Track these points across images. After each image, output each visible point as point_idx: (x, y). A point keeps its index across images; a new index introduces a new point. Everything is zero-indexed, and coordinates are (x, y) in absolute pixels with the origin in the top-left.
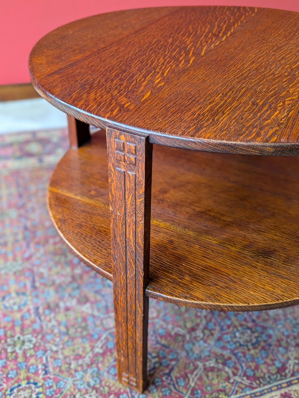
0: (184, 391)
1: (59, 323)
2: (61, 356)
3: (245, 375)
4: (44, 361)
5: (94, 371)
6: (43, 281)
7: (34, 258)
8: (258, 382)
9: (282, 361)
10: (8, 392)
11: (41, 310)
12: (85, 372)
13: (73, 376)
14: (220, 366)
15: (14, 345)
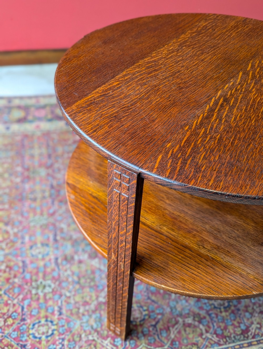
0: (166, 341)
1: (73, 273)
2: (72, 301)
3: (215, 333)
4: (60, 304)
5: (97, 317)
6: (63, 235)
7: (57, 214)
8: (225, 340)
9: (247, 324)
10: (31, 327)
11: (59, 261)
12: (90, 316)
13: (81, 319)
14: (197, 323)
15: (37, 288)
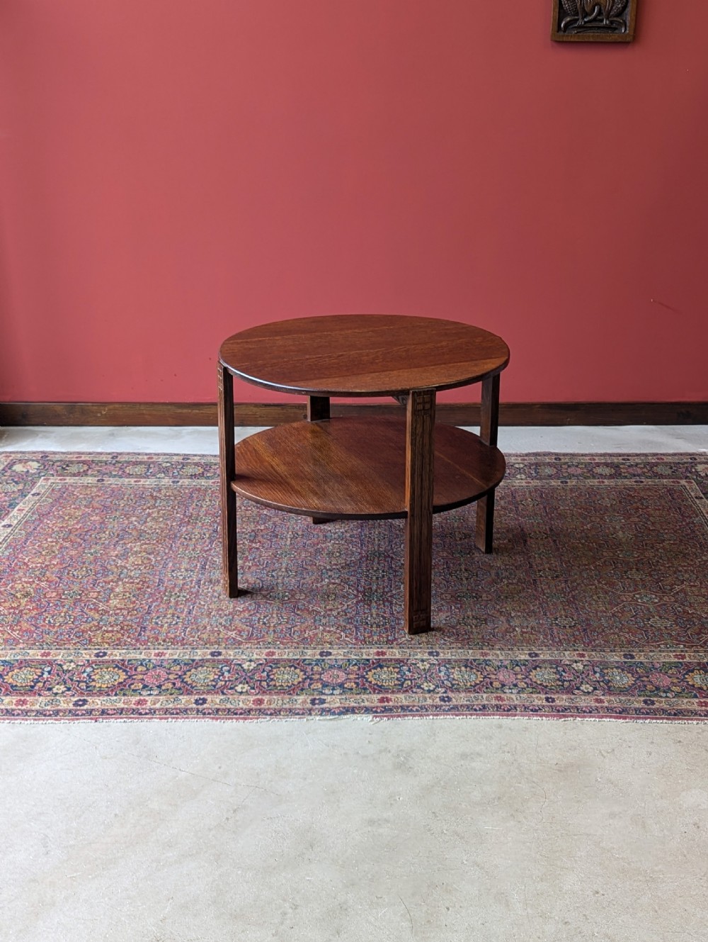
3: (356, 638)
4: (191, 608)
5: (229, 618)
8: (364, 643)
10: (155, 618)
12: (222, 617)
13: (210, 618)
14: (339, 631)
15: (170, 596)
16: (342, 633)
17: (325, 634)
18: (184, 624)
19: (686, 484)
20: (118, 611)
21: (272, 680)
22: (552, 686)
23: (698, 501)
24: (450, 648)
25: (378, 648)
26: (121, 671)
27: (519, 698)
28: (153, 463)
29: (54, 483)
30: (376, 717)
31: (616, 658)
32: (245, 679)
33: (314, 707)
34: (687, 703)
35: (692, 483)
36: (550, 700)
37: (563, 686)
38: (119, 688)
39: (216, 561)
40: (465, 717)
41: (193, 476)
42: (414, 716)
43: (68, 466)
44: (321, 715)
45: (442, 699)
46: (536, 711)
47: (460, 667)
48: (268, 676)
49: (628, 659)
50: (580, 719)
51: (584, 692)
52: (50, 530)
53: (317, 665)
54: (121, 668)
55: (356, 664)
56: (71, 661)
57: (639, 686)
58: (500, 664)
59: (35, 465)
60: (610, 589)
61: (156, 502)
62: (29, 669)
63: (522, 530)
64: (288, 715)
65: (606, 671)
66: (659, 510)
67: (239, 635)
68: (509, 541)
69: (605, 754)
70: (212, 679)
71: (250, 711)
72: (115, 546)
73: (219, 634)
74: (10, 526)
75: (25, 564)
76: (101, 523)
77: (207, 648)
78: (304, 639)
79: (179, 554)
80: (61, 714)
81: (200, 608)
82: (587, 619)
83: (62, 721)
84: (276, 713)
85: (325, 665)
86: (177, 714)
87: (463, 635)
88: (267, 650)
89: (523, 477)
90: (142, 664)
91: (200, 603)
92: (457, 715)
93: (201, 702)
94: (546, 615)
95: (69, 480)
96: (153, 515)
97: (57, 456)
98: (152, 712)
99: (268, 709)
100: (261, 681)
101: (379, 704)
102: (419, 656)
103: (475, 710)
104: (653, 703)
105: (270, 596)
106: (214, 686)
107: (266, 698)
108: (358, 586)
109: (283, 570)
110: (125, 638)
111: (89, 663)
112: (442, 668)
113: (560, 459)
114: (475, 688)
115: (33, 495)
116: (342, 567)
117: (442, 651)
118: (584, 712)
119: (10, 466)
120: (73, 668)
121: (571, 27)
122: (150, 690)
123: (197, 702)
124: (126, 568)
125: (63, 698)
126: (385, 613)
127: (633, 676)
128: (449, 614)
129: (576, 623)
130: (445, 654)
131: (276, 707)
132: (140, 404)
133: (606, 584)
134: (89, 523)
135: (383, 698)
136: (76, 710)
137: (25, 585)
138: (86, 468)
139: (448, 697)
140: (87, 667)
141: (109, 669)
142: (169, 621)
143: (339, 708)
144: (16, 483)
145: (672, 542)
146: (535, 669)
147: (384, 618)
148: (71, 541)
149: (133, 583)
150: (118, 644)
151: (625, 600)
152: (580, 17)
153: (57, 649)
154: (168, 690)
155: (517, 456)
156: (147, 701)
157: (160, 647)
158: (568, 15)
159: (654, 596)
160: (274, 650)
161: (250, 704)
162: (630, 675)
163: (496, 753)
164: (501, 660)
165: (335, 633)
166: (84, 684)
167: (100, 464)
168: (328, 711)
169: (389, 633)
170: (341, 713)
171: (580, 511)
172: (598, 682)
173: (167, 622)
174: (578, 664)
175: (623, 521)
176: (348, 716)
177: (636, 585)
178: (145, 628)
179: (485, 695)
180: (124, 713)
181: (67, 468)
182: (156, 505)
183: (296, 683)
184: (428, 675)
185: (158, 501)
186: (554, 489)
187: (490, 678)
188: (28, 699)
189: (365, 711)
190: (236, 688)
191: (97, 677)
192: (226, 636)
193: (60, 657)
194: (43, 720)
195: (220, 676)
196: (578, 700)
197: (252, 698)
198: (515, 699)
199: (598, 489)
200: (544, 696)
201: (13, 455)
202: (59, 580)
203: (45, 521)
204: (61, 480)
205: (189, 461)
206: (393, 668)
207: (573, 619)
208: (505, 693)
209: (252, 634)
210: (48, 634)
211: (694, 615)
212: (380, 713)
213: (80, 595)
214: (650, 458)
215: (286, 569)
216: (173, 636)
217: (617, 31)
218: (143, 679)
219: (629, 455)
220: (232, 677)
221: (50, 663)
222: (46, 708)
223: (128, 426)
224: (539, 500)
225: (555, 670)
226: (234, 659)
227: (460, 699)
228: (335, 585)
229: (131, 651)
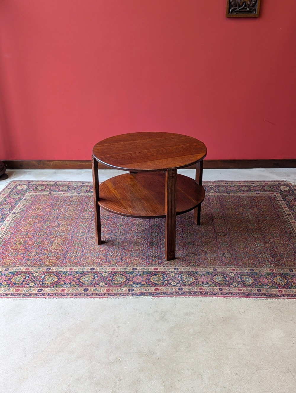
16: (141, 260)
17: (135, 260)
18: (80, 256)
19: (276, 194)
20: (55, 251)
21: (114, 280)
22: (222, 283)
23: (280, 202)
24: (183, 267)
25: (155, 267)
26: (56, 276)
27: (209, 289)
28: (71, 185)
29: (32, 194)
30: (153, 297)
31: (247, 271)
32: (103, 280)
33: (130, 293)
34: (274, 291)
35: (278, 194)
36: (221, 289)
37: (226, 283)
38: (55, 284)
39: (93, 229)
40: (188, 297)
41: (86, 191)
42: (168, 296)
43: (38, 187)
44: (132, 296)
45: (179, 289)
46: (215, 294)
47: (186, 275)
48: (112, 279)
49: (251, 271)
50: (232, 298)
51: (234, 286)
52: (30, 215)
53: (131, 274)
54: (56, 275)
55: (146, 274)
56: (37, 272)
57: (256, 283)
58: (202, 273)
59: (25, 186)
60: (245, 241)
61: (71, 202)
62: (21, 276)
63: (212, 215)
64: (119, 296)
65: (243, 277)
66: (265, 206)
67: (101, 261)
68: (207, 220)
69: (241, 313)
70: (91, 280)
71: (105, 294)
72: (55, 222)
73: (94, 261)
74: (15, 213)
75: (20, 230)
76: (50, 212)
77: (89, 267)
78: (126, 263)
79: (79, 225)
80: (32, 295)
81: (87, 249)
82: (236, 254)
83: (33, 298)
84: (115, 295)
85: (134, 274)
86: (77, 295)
87: (188, 261)
88: (112, 268)
89: (213, 191)
90: (64, 274)
91: (87, 247)
92: (184, 296)
93: (86, 290)
94: (220, 252)
95: (38, 193)
96: (70, 208)
97: (34, 182)
98: (67, 294)
99: (112, 293)
100: (109, 281)
101: (154, 291)
102: (171, 270)
103: (192, 294)
104: (261, 291)
105: (114, 244)
106: (91, 283)
107: (111, 288)
108: (148, 239)
109: (119, 232)
110: (58, 262)
111: (44, 273)
112: (180, 276)
113: (227, 184)
114: (192, 284)
115: (24, 199)
116: (142, 231)
117: (179, 268)
118: (234, 295)
119: (16, 187)
120: (37, 275)
121: (234, 11)
122: (67, 285)
123: (84, 290)
124: (59, 231)
125: (33, 288)
126: (158, 251)
127: (253, 279)
128: (183, 252)
129: (232, 256)
130: (180, 269)
131: (115, 293)
132: (66, 161)
133: (243, 239)
134: (45, 212)
135: (156, 289)
136: (38, 294)
137: (20, 239)
138: (44, 187)
139: (181, 288)
140: (43, 275)
141: (51, 276)
142: (75, 255)
143: (139, 293)
144: (18, 194)
145: (270, 220)
146: (215, 276)
147: (158, 254)
148: (38, 220)
149: (61, 238)
150: (55, 265)
151: (251, 245)
152: (238, 7)
153: (31, 267)
154: (73, 285)
155: (211, 182)
156: (65, 290)
157: (71, 266)
158: (233, 6)
159: (262, 244)
160: (115, 268)
161: (105, 291)
162: (252, 278)
163: (199, 312)
164: (202, 272)
165: (138, 260)
166: (42, 282)
167: (50, 186)
168: (135, 294)
169: (159, 260)
170: (140, 295)
171: (234, 206)
172: (240, 281)
173: (74, 255)
174: (232, 274)
175: (251, 211)
176: (142, 296)
177: (255, 239)
178: (65, 258)
179: (196, 287)
180: (56, 295)
181: (37, 188)
182: (71, 204)
183: (123, 282)
184: (174, 279)
185: (72, 202)
186: (225, 197)
187: (198, 280)
188: (20, 288)
189: (149, 294)
190: (100, 284)
191: (47, 279)
192: (96, 262)
193: (32, 271)
194: (26, 298)
195: (94, 279)
196: (232, 289)
197: (106, 289)
198: (207, 289)
199: (242, 196)
200: (218, 288)
201: (17, 182)
202: (33, 237)
203: (29, 211)
204: (35, 193)
205: (84, 185)
206: (161, 275)
207: (230, 254)
208: (203, 286)
209: (107, 261)
210: (28, 260)
211: (278, 252)
212: (155, 295)
213: (41, 243)
214: (262, 183)
215: (120, 232)
216: (76, 261)
217: (252, 13)
218: (64, 280)
219: (254, 182)
220: (98, 279)
221: (29, 273)
222: (27, 292)
223: (61, 169)
224: (219, 201)
225: (223, 276)
226: (99, 272)
227: (186, 289)
228: (139, 239)
229: (60, 268)
